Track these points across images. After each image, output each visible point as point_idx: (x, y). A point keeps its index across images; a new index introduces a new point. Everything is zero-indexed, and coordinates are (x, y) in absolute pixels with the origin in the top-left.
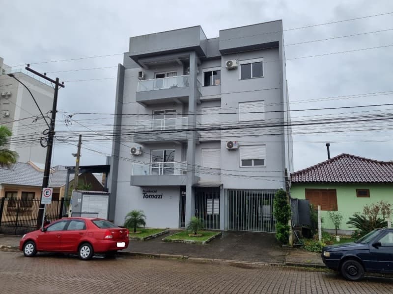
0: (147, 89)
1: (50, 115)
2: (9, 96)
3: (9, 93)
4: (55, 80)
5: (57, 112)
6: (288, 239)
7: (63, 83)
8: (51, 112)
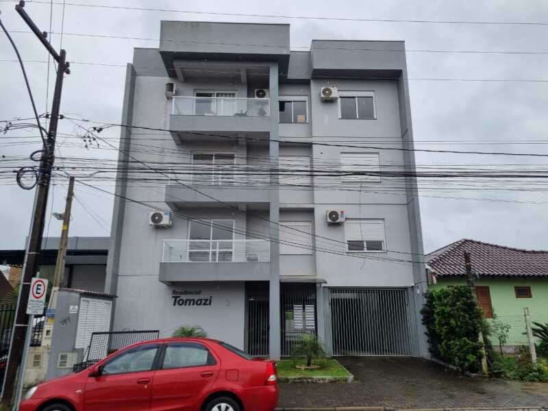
4: (59, 53)
5: (61, 117)
7: (69, 64)
8: (48, 116)
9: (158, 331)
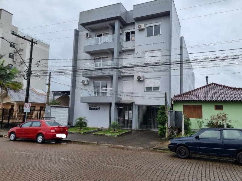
0: (91, 44)
1: (28, 61)
2: (22, 50)
3: (22, 49)
5: (32, 59)
6: (165, 135)
7: (36, 42)
8: (29, 59)
9: (55, 118)
